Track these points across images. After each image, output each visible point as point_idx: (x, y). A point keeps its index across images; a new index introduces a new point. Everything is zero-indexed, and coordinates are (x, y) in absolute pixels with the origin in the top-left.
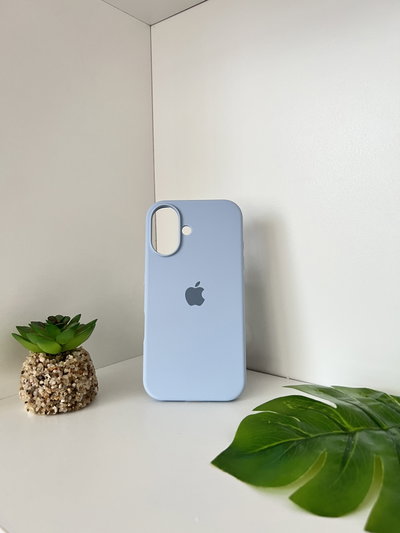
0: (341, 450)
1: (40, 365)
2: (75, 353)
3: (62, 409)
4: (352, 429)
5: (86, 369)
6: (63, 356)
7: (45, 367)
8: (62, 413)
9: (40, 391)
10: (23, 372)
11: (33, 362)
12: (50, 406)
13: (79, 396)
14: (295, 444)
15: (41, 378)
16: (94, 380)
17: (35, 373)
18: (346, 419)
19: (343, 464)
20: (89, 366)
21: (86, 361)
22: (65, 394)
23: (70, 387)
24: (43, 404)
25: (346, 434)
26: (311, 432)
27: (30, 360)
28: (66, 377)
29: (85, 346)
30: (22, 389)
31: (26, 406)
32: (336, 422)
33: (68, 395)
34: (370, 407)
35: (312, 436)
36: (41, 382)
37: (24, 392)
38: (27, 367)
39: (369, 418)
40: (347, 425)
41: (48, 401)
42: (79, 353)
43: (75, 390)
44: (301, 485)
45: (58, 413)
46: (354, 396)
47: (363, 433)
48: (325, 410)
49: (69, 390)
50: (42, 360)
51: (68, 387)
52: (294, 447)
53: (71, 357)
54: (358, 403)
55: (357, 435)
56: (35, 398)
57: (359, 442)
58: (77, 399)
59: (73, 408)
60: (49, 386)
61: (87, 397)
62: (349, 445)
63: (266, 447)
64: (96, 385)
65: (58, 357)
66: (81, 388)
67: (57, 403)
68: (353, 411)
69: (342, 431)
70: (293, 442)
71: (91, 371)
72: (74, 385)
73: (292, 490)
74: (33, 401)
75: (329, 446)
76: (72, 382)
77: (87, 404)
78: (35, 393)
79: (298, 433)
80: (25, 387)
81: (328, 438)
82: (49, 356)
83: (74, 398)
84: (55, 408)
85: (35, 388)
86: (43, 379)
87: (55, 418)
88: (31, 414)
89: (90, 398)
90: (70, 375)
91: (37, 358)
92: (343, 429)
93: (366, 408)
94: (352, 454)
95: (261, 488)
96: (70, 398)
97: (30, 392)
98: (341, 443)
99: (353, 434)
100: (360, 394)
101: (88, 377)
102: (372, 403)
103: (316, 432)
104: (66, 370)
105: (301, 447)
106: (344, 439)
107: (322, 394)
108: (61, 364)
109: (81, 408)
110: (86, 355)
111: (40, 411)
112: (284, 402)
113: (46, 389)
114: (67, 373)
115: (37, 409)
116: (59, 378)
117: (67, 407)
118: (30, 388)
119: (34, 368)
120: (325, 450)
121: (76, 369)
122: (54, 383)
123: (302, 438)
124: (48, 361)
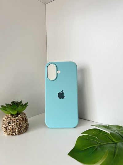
0: (113, 150)
1: (9, 119)
2: (21, 114)
3: (16, 134)
4: (116, 141)
6: (17, 115)
7: (11, 119)
8: (17, 135)
9: (9, 127)
10: (3, 121)
11: (7, 118)
12: (12, 133)
14: (97, 147)
16: (27, 123)
18: (114, 138)
19: (114, 155)
20: (25, 118)
21: (25, 117)
22: (18, 128)
24: (10, 132)
25: (114, 143)
26: (102, 143)
27: (6, 117)
28: (18, 123)
29: (24, 112)
30: (3, 127)
31: (4, 133)
32: (110, 139)
34: (121, 133)
35: (102, 144)
36: (9, 125)
37: (3, 128)
38: (5, 119)
39: (121, 137)
40: (114, 140)
41: (12, 131)
42: (22, 114)
43: (21, 127)
44: (100, 164)
45: (15, 135)
46: (115, 129)
47: (120, 143)
48: (106, 134)
50: (10, 117)
51: (19, 126)
52: (97, 149)
53: (19, 115)
54: (117, 131)
55: (118, 144)
56: (7, 130)
57: (119, 147)
58: (22, 130)
59: (20, 133)
60: (12, 126)
61: (25, 129)
62: (116, 148)
63: (86, 148)
64: (28, 125)
65: (15, 116)
66: (23, 126)
67: (15, 132)
68: (116, 135)
69: (112, 142)
70: (96, 146)
71: (26, 120)
72: (21, 125)
74: (6, 131)
75: (108, 148)
76: (20, 124)
77: (25, 131)
78: (7, 128)
79: (97, 143)
80: (4, 126)
81: (108, 145)
82: (12, 115)
83: (21, 129)
84: (14, 133)
85: (7, 126)
86: (10, 123)
87: (14, 137)
88: (6, 135)
89: (26, 129)
90: (19, 122)
91: (8, 116)
92: (113, 141)
93: (120, 133)
94: (117, 151)
96: (19, 130)
97: (6, 128)
98: (113, 147)
99: (116, 143)
100: (117, 128)
101: (25, 122)
102: (122, 131)
103: (104, 143)
104: (18, 120)
105: (99, 148)
106: (113, 145)
107: (105, 128)
108: (16, 118)
109: (23, 133)
110: (25, 115)
111: (9, 134)
112: (92, 131)
113: (11, 127)
114: (18, 121)
115: (8, 134)
116: (16, 123)
117: (18, 133)
118: (5, 127)
119: (7, 120)
120: (107, 150)
121: (21, 120)
122: (14, 125)
123: (99, 145)
124: (12, 117)
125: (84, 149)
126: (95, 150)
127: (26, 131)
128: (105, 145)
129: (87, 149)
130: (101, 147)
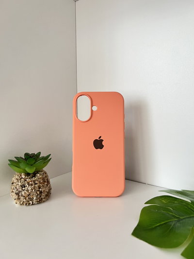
1: (22, 179)
2: (40, 173)
3: (34, 202)
5: (46, 181)
6: (34, 175)
7: (25, 180)
8: (35, 204)
9: (23, 193)
10: (13, 183)
11: (18, 178)
12: (28, 201)
13: (43, 196)
14: (174, 222)
15: (23, 186)
17: (20, 184)
20: (47, 179)
21: (46, 177)
22: (36, 194)
23: (39, 191)
24: (25, 200)
26: (179, 216)
28: (36, 186)
29: (45, 169)
30: (13, 192)
31: (15, 201)
33: (38, 195)
35: (181, 218)
36: (23, 189)
37: (14, 194)
38: (15, 181)
41: (27, 198)
42: (42, 173)
43: (41, 192)
44: (186, 247)
45: (32, 204)
48: (184, 204)
49: (38, 192)
50: (23, 177)
51: (38, 191)
52: (174, 224)
53: (38, 175)
56: (20, 197)
58: (42, 197)
59: (40, 201)
60: (28, 191)
61: (47, 195)
63: (158, 225)
65: (31, 175)
66: (44, 191)
67: (32, 199)
71: (48, 182)
72: (40, 190)
74: (19, 199)
76: (40, 188)
77: (47, 199)
78: (20, 194)
80: (15, 191)
81: (191, 219)
82: (28, 174)
83: (40, 196)
84: (31, 202)
85: (20, 191)
86: (25, 187)
87: (31, 207)
88: (18, 205)
89: (48, 196)
90: (38, 185)
91: (21, 176)
96: (39, 196)
97: (17, 194)
101: (47, 185)
103: (183, 216)
104: (36, 182)
105: (178, 224)
107: (180, 195)
108: (34, 179)
109: (44, 202)
110: (45, 173)
111: (23, 204)
112: (161, 199)
113: (26, 192)
115: (21, 203)
116: (33, 186)
117: (37, 201)
118: (17, 192)
119: (19, 181)
121: (42, 181)
122: (30, 189)
124: (27, 177)
125: (154, 226)
126: (173, 227)
128: (187, 219)
129: (157, 227)
130: (181, 221)
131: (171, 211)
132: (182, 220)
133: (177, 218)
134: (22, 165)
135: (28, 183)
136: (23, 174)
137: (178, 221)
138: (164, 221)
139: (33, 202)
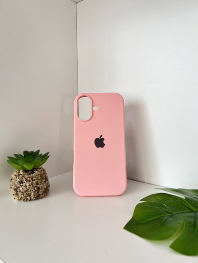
0: (192, 220)
1: (20, 176)
2: (38, 170)
3: (32, 198)
4: (195, 210)
5: (44, 177)
6: (32, 171)
7: (23, 177)
8: (32, 200)
9: (21, 189)
10: (11, 180)
11: (17, 174)
12: (26, 197)
13: (41, 191)
14: (166, 217)
15: (21, 182)
16: (48, 183)
17: (18, 180)
18: (191, 205)
19: (195, 227)
20: (45, 176)
21: (44, 174)
22: (34, 190)
23: (36, 187)
24: (22, 196)
25: (192, 212)
26: (173, 211)
27: (15, 173)
28: (34, 182)
29: (43, 166)
30: (11, 188)
31: (14, 197)
32: (186, 206)
33: (35, 191)
35: (174, 213)
36: (21, 185)
37: (12, 190)
38: (14, 177)
40: (192, 208)
41: (25, 194)
42: (41, 170)
43: (39, 189)
44: (175, 239)
45: (30, 200)
46: (191, 193)
48: (179, 200)
49: (36, 188)
50: (22, 173)
51: (35, 187)
52: (166, 219)
53: (36, 172)
54: (195, 196)
56: (18, 192)
58: (40, 193)
59: (38, 197)
60: (25, 187)
61: (44, 192)
63: (151, 219)
64: (49, 186)
65: (29, 172)
66: (42, 187)
67: (29, 195)
68: (194, 201)
69: (190, 211)
71: (46, 179)
72: (38, 186)
73: (171, 242)
74: (17, 194)
75: (185, 218)
76: (37, 184)
77: (45, 196)
78: (18, 190)
79: (166, 211)
80: (13, 187)
82: (26, 171)
83: (38, 192)
84: (28, 198)
85: (18, 187)
86: (23, 183)
87: (28, 203)
88: (16, 201)
89: (46, 192)
90: (36, 181)
91: (19, 172)
92: (190, 209)
95: (153, 241)
96: (36, 192)
97: (16, 190)
98: (191, 217)
99: (196, 212)
100: (194, 192)
101: (45, 182)
103: (176, 211)
104: (34, 178)
105: (170, 219)
106: (192, 214)
107: (175, 192)
108: (31, 175)
109: (42, 198)
110: (44, 171)
111: (21, 199)
113: (24, 188)
114: (34, 180)
115: (19, 198)
116: (31, 182)
117: (35, 197)
118: (15, 188)
119: (18, 177)
120: (184, 220)
121: (39, 178)
122: (28, 185)
123: (169, 214)
124: (25, 173)
125: (146, 221)
126: (164, 222)
127: (45, 194)
128: (179, 214)
129: (151, 221)
130: (173, 217)
131: (165, 207)
132: (174, 215)
133: (170, 213)
134: (20, 162)
135: (26, 179)
136: (21, 170)
137: (171, 216)
138: (157, 216)
139: (30, 198)
